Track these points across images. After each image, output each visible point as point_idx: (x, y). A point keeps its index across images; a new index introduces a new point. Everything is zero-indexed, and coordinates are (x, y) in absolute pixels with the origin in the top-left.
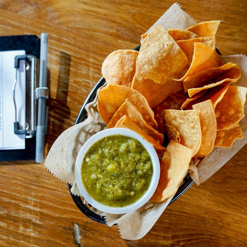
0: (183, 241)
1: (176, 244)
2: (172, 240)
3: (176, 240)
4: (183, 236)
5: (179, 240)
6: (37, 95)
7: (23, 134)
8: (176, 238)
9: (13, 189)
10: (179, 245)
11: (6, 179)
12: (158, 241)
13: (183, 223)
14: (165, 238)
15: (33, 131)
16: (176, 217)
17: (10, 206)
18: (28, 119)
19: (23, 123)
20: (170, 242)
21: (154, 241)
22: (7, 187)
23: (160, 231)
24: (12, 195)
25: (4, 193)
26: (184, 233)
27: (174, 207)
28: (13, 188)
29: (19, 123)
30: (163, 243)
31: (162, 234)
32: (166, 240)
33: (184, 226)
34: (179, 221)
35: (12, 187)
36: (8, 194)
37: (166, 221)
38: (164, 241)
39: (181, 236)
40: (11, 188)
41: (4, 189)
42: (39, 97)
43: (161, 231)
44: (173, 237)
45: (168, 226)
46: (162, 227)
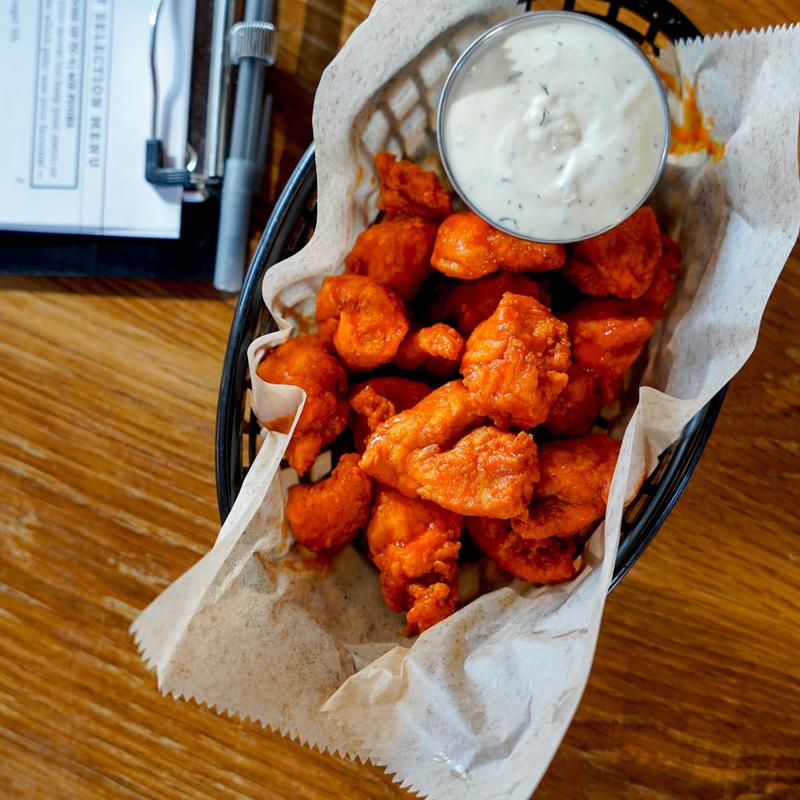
0: (779, 779)
1: (753, 787)
2: (741, 771)
3: (753, 772)
4: (781, 762)
5: (764, 773)
6: (234, 49)
7: (174, 184)
8: (755, 764)
9: (201, 504)
10: (761, 792)
11: (180, 465)
12: (690, 765)
13: (789, 719)
14: (717, 760)
15: (212, 178)
16: (767, 694)
17: (181, 563)
18: (195, 136)
19: (176, 147)
20: (731, 776)
21: (675, 765)
22: (179, 495)
23: (701, 733)
24: (192, 524)
25: (165, 511)
26: (787, 752)
27: (761, 655)
28: (200, 499)
29: (164, 146)
30: (706, 776)
31: (708, 745)
32: (717, 767)
33: (788, 727)
34: (773, 706)
35: (199, 496)
36: (180, 518)
37: (728, 699)
38: (712, 770)
39: (773, 763)
40: (193, 499)
41: (169, 500)
42: (241, 59)
43: (705, 731)
44: (746, 761)
45: (732, 720)
46: (709, 718)
